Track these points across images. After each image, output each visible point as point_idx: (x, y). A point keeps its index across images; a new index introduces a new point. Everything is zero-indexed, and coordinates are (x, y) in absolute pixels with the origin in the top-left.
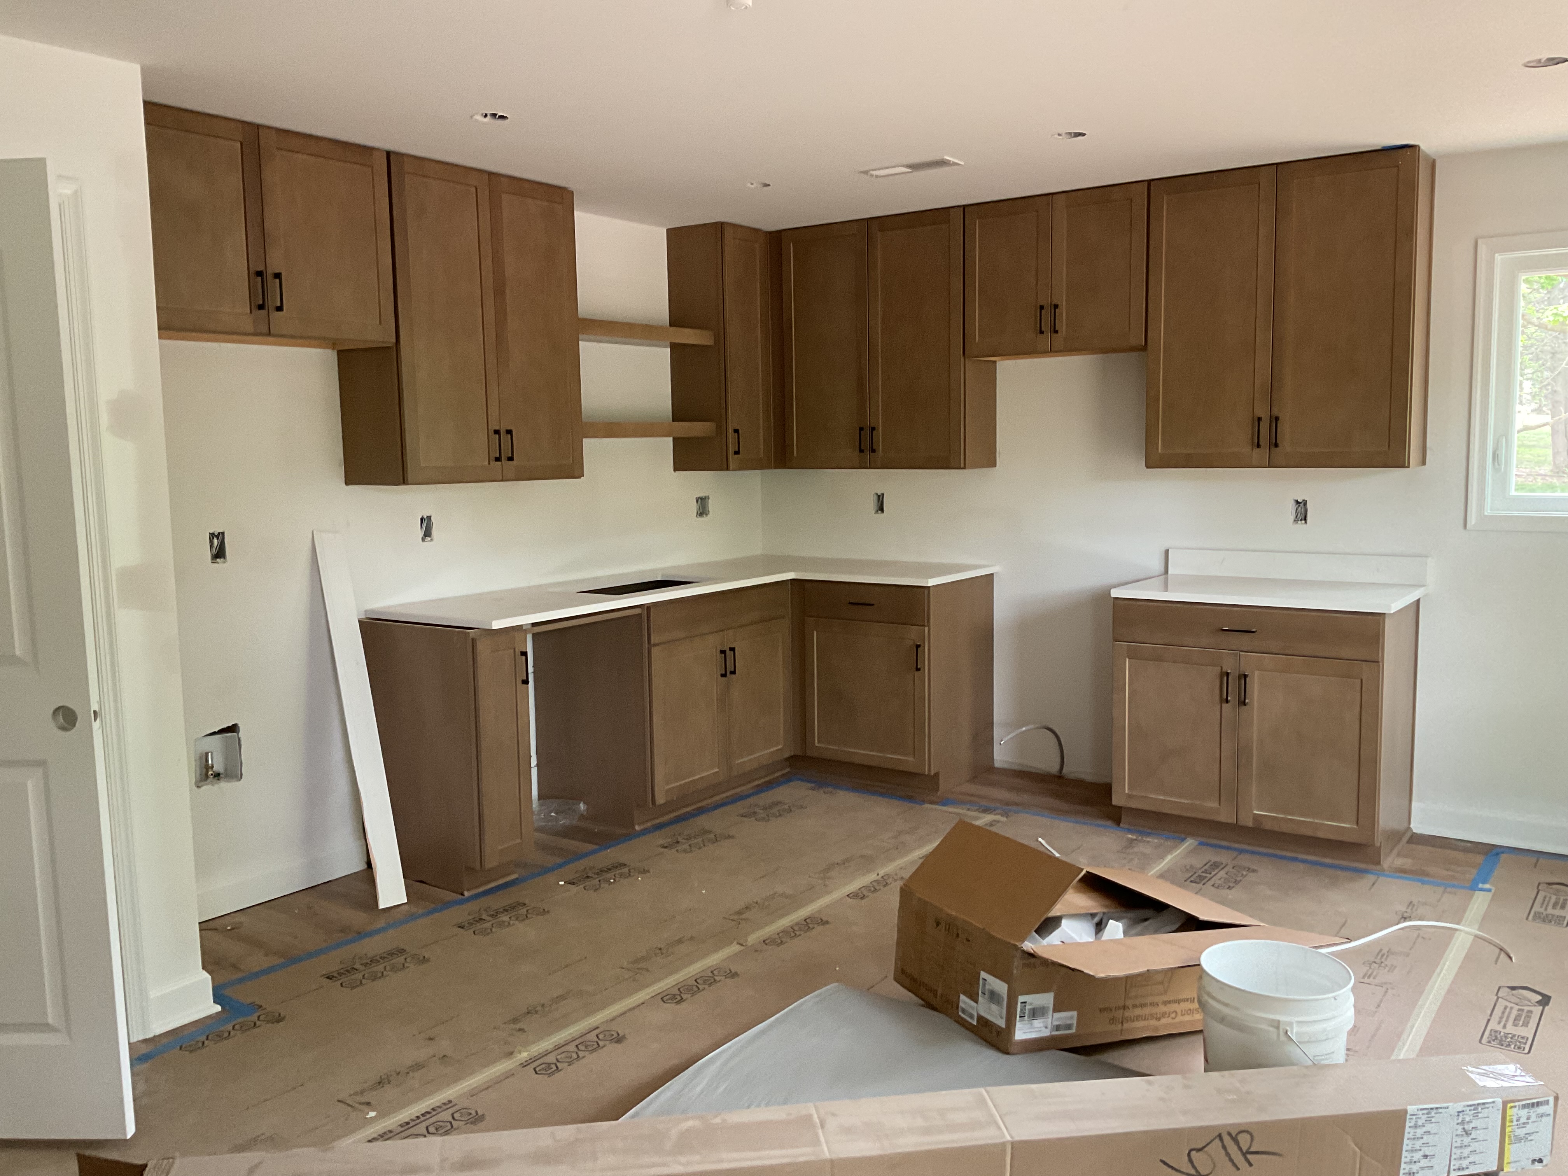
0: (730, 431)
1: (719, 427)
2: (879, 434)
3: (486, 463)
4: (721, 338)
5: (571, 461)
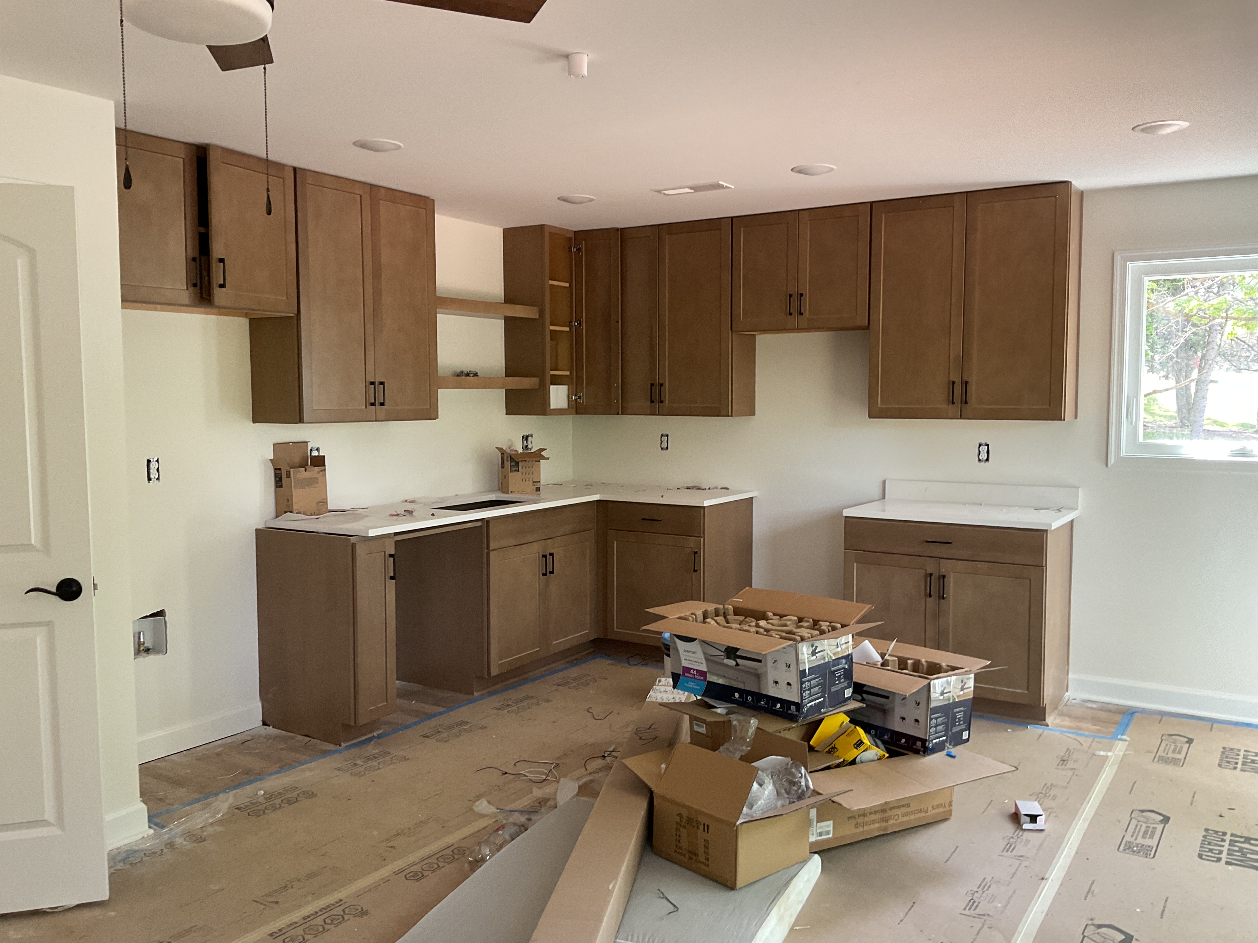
1: (541, 382)
2: (666, 390)
3: (364, 407)
4: (544, 313)
5: (429, 407)
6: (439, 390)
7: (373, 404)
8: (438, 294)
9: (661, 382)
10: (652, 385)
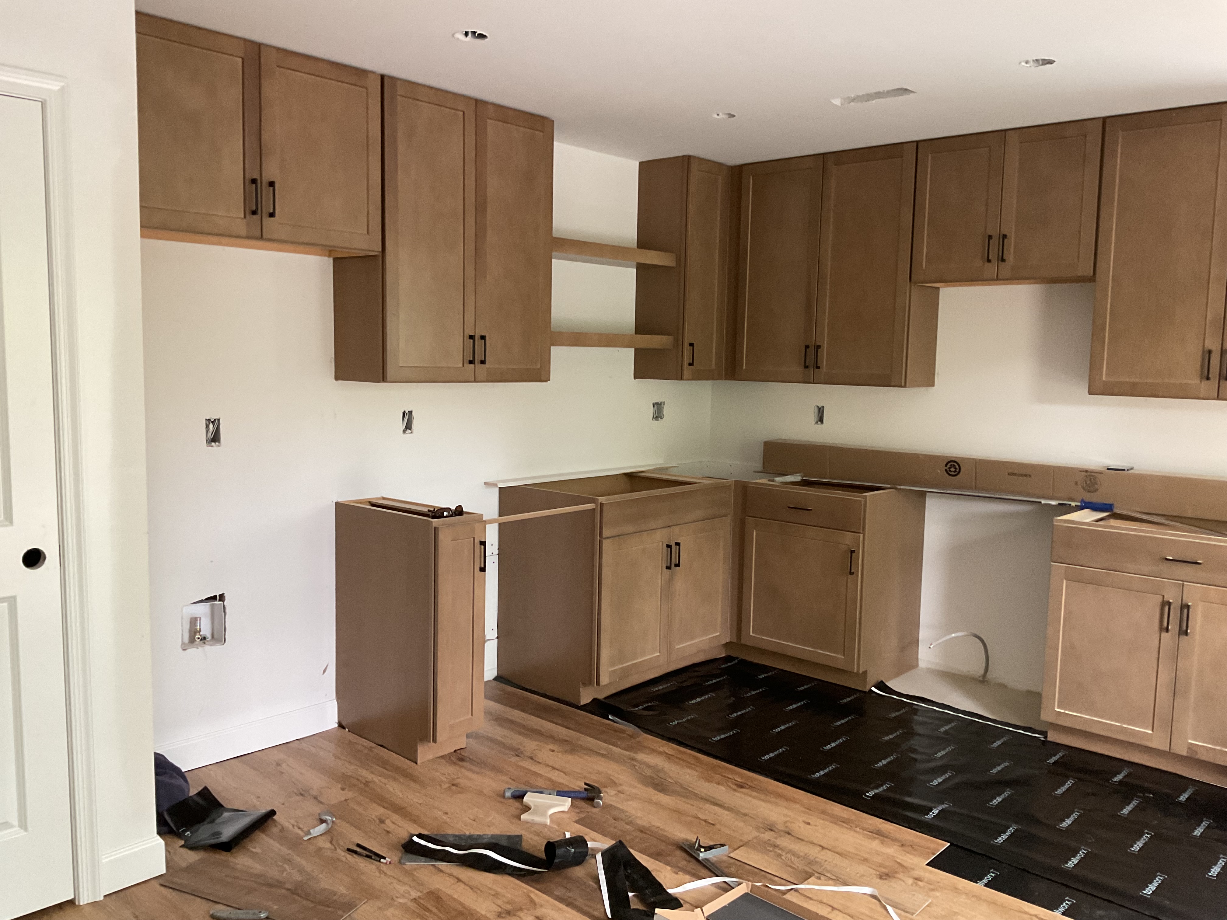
0: (686, 344)
1: (676, 341)
2: (824, 353)
3: (461, 365)
4: (682, 259)
5: (539, 367)
6: (552, 348)
7: (471, 362)
8: (555, 234)
9: (818, 344)
10: (807, 347)
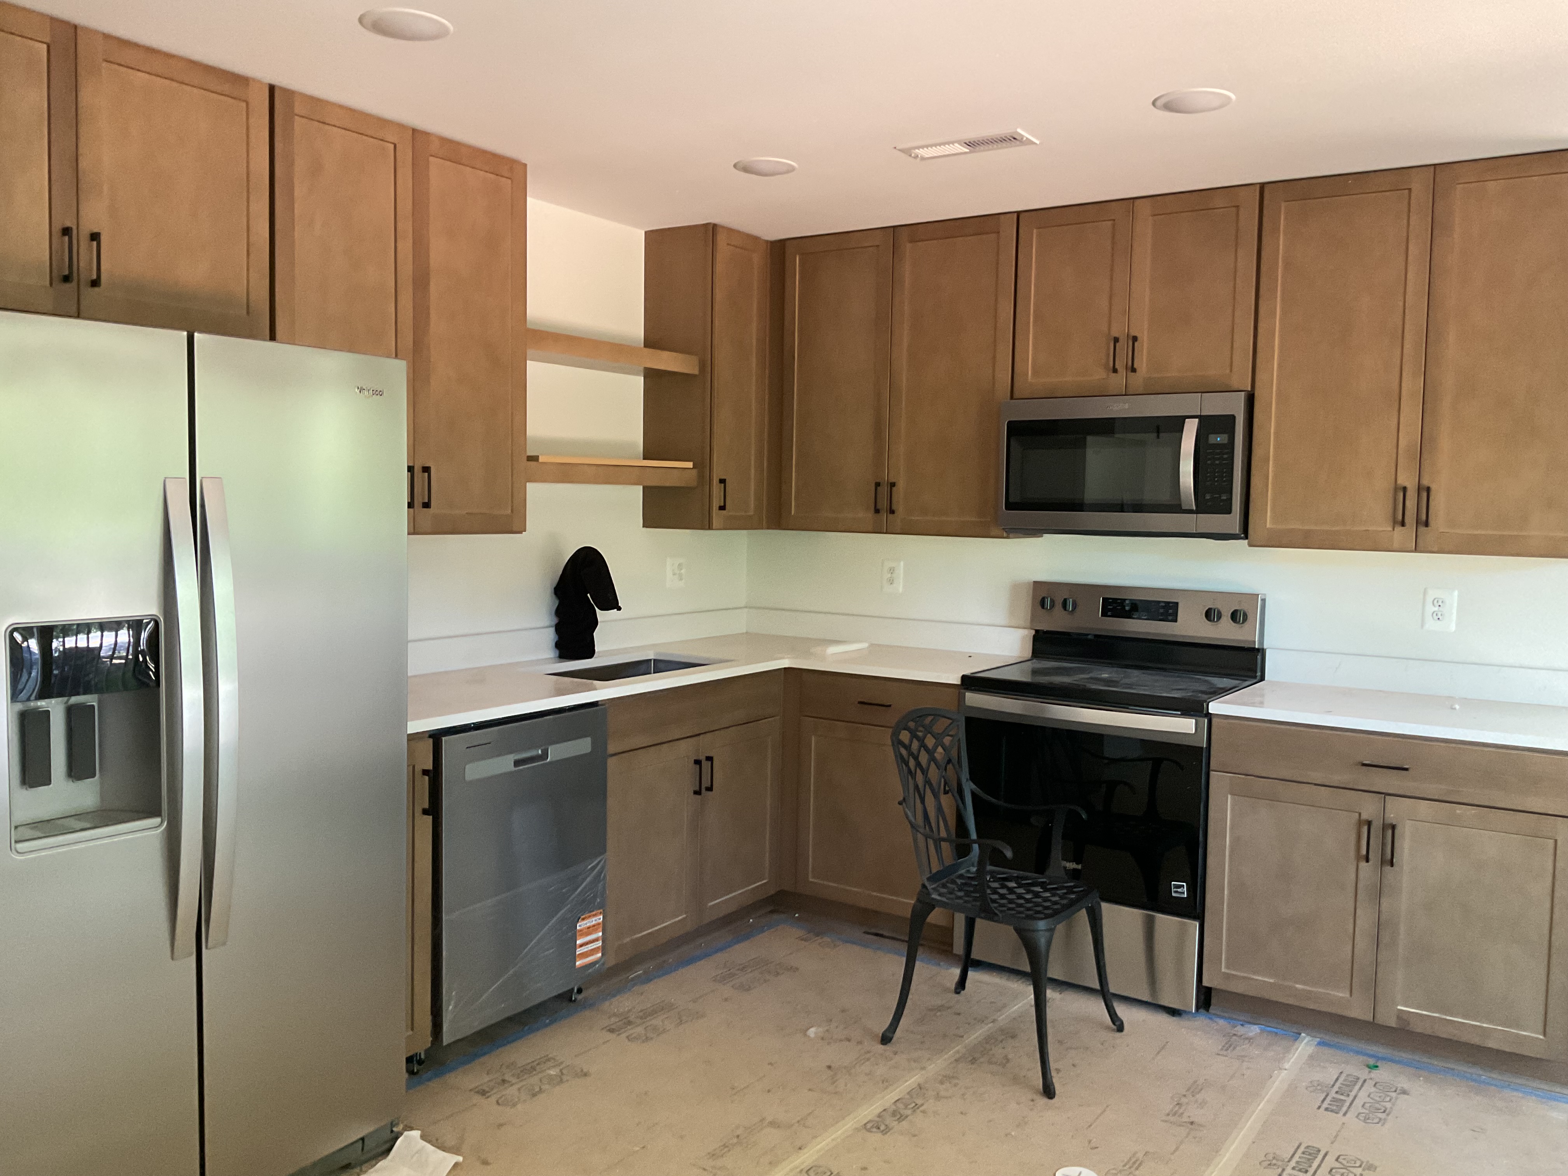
0: (715, 481)
1: (701, 472)
2: (900, 492)
4: (708, 365)
5: (510, 512)
6: (527, 484)
8: (530, 324)
9: (892, 480)
10: (878, 485)
